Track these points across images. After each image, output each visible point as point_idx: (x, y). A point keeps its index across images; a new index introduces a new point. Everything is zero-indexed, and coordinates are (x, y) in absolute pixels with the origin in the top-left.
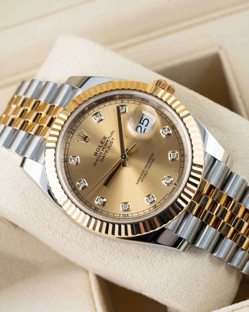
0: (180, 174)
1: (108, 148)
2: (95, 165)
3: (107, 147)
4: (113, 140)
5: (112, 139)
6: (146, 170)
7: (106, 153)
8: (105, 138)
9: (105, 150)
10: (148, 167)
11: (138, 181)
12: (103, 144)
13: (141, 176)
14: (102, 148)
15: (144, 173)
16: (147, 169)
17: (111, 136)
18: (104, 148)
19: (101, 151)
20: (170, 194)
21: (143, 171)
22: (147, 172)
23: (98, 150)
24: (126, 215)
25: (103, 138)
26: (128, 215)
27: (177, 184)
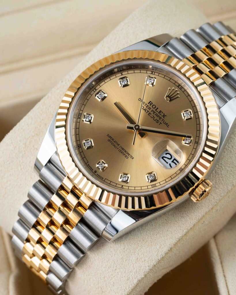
0: (104, 180)
1: (152, 117)
2: (140, 99)
3: (154, 115)
4: (159, 123)
5: (161, 123)
6: (119, 147)
7: (148, 113)
8: (164, 116)
9: (152, 113)
10: (121, 150)
11: (110, 137)
12: (159, 113)
13: (114, 141)
14: (155, 111)
15: (116, 145)
16: (120, 149)
17: (164, 122)
18: (154, 112)
19: (152, 109)
20: (87, 164)
21: (119, 145)
22: (117, 148)
23: (154, 107)
24: (80, 117)
25: (164, 114)
26: (80, 118)
27: (95, 173)
